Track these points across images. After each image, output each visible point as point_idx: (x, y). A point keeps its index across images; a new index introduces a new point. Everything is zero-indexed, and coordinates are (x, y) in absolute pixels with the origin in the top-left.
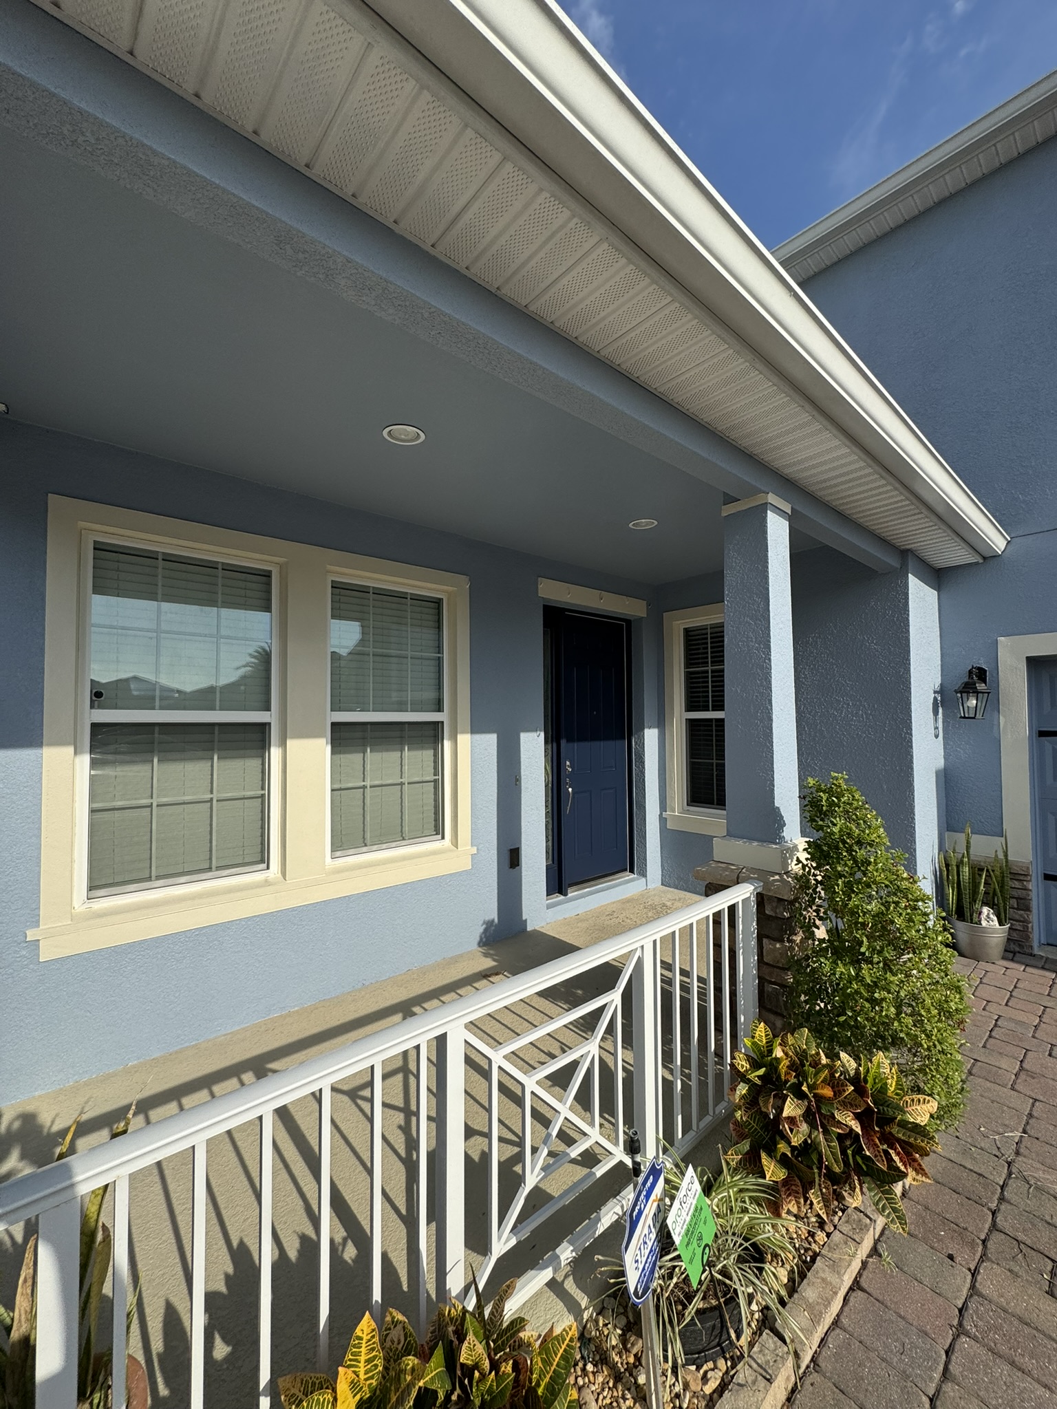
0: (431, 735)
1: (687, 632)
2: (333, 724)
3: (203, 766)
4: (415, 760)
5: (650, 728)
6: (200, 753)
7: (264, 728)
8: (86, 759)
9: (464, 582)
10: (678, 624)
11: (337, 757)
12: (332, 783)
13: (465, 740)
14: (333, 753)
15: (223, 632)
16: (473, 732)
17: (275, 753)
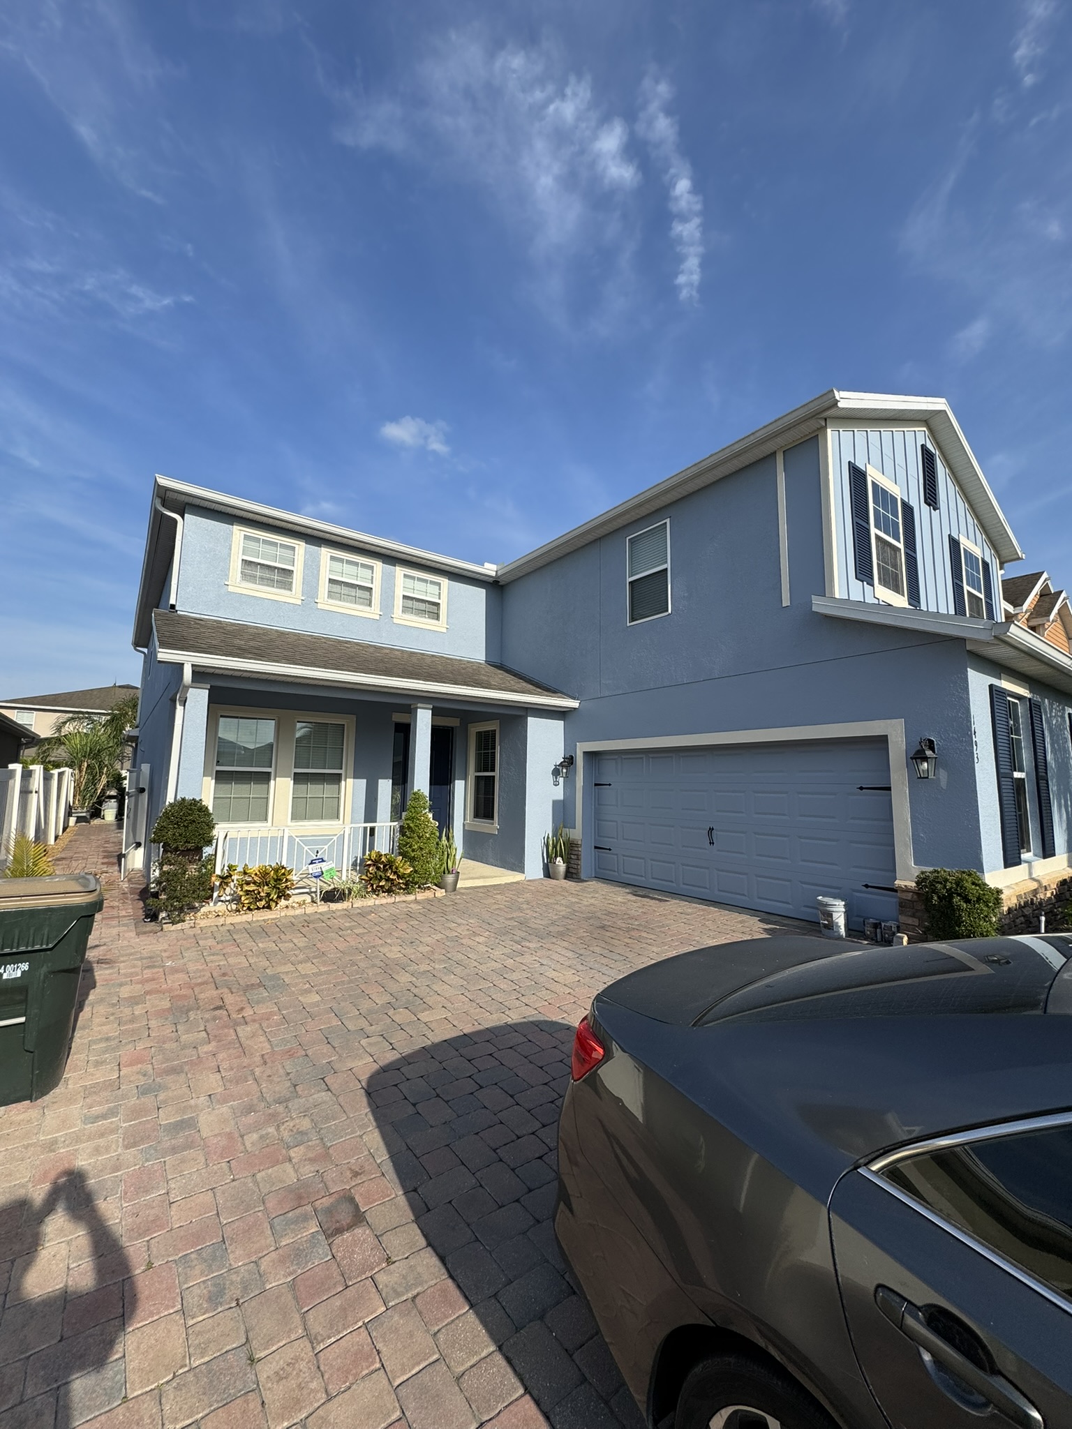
0: (336, 779)
1: (479, 734)
2: (295, 773)
3: (248, 786)
4: (328, 789)
5: (458, 779)
6: (247, 782)
7: (269, 774)
8: (214, 781)
9: (354, 718)
10: (474, 729)
11: (296, 786)
12: (293, 794)
13: (350, 781)
14: (294, 784)
15: (257, 741)
16: (354, 778)
17: (272, 782)
